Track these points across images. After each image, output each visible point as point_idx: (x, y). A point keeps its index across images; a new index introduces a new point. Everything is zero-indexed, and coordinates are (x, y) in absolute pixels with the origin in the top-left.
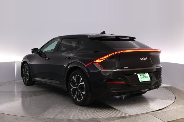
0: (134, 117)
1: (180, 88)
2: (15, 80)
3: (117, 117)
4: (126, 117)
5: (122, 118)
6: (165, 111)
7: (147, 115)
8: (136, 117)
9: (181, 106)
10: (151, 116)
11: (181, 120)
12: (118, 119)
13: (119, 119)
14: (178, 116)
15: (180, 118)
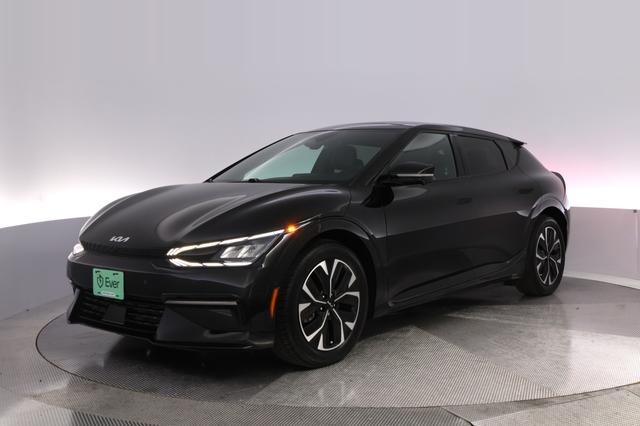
0: (576, 403)
4: (547, 403)
5: (536, 405)
7: (621, 393)
8: (582, 402)
10: (632, 397)
12: (520, 409)
13: (526, 408)
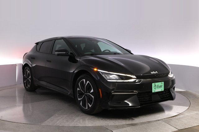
1: (195, 93)
2: (16, 85)
3: (127, 124)
6: (179, 118)
9: (196, 112)
11: (196, 128)
14: (193, 123)
15: (195, 125)
